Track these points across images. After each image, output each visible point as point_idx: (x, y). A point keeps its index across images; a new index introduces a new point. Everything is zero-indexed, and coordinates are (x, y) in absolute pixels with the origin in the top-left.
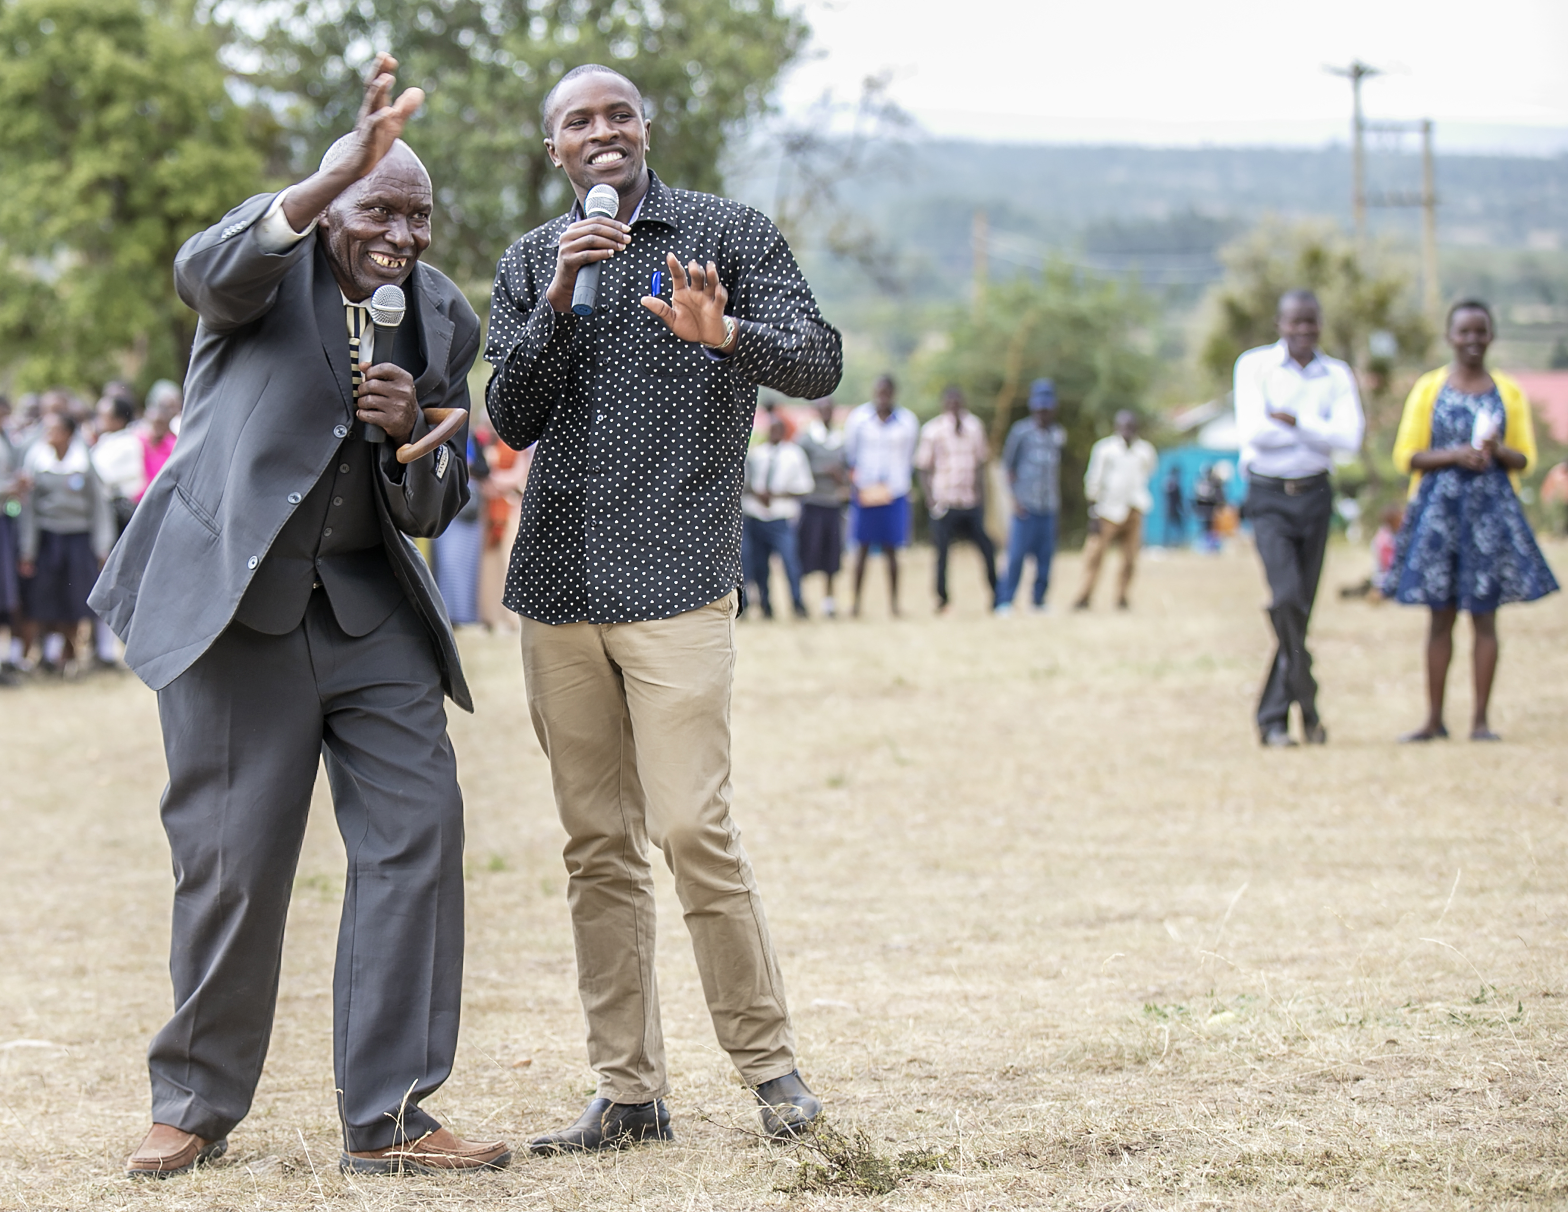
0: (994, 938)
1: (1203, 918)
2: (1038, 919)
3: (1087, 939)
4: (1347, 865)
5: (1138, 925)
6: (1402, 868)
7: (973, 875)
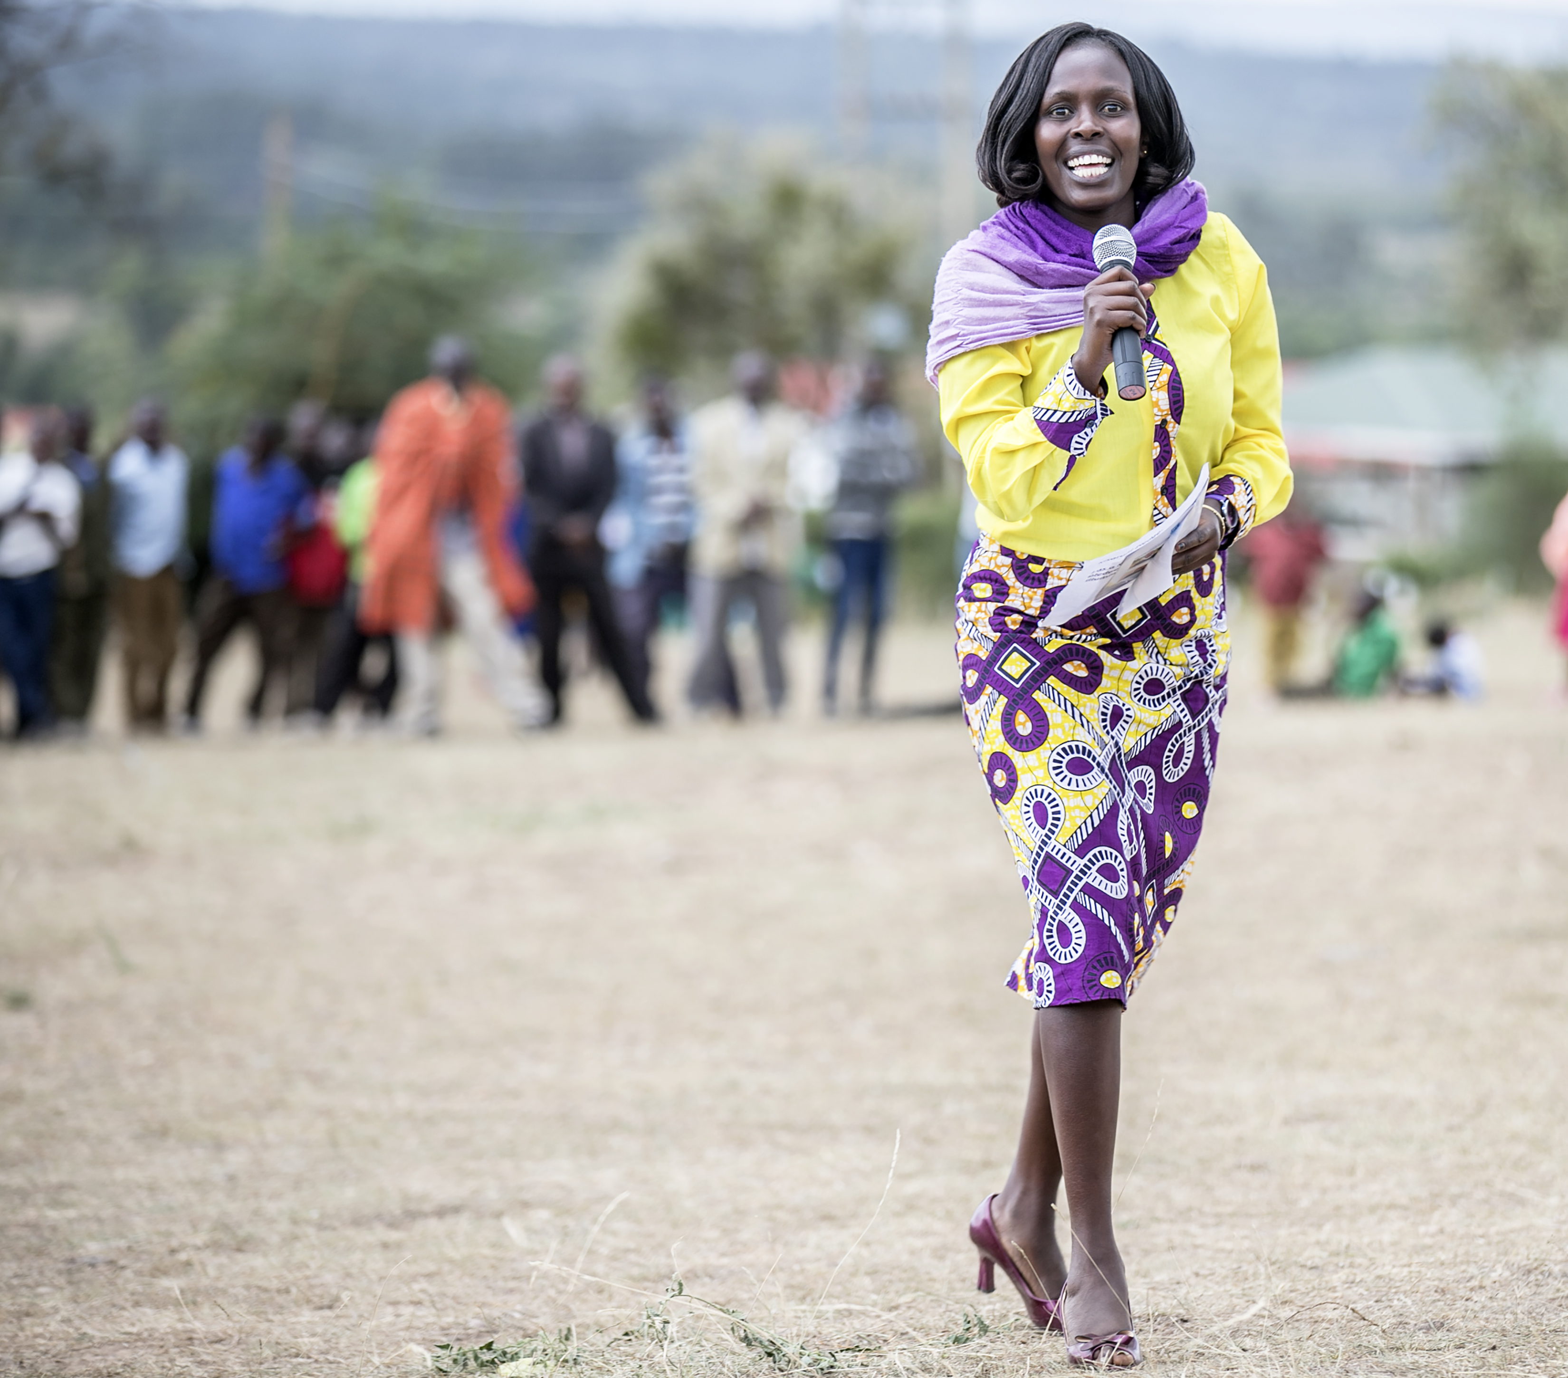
0: (240, 1247)
1: (563, 1210)
2: (314, 1215)
3: (385, 1246)
4: (788, 1127)
5: (463, 1224)
6: (869, 1130)
7: (219, 1146)
